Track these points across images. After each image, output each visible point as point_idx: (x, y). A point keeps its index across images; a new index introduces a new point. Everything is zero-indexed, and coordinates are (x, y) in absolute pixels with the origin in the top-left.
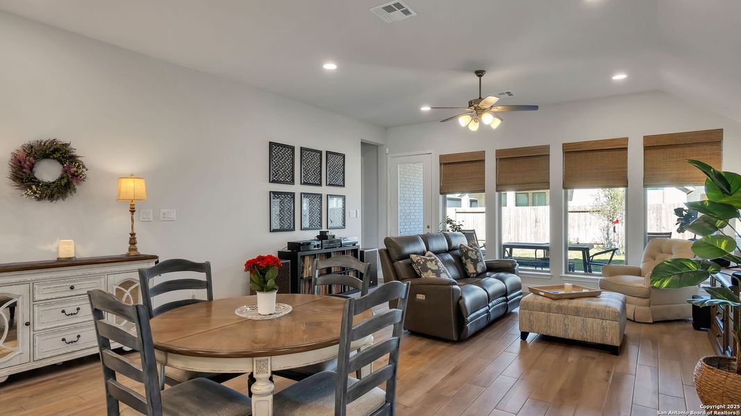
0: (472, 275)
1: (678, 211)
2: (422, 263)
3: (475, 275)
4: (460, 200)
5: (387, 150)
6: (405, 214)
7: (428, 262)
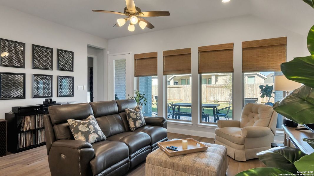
0: (132, 130)
1: (261, 87)
2: (75, 126)
3: (134, 129)
5: (108, 52)
7: (80, 125)
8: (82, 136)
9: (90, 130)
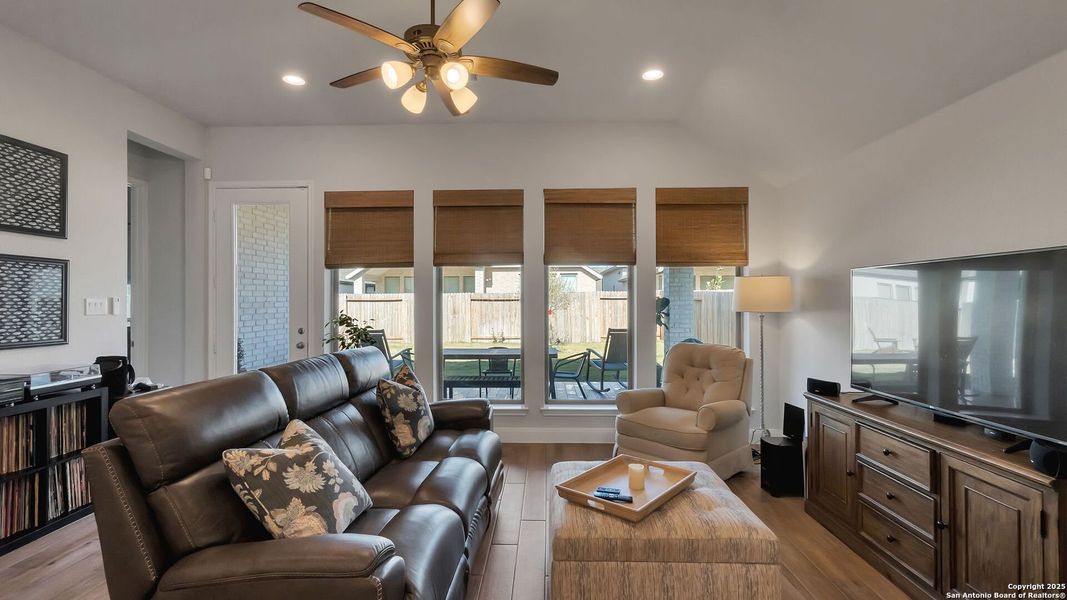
0: (407, 452)
2: (266, 476)
3: (414, 450)
4: (352, 284)
5: (208, 171)
6: (256, 306)
7: (289, 469)
8: (307, 513)
9: (331, 482)
